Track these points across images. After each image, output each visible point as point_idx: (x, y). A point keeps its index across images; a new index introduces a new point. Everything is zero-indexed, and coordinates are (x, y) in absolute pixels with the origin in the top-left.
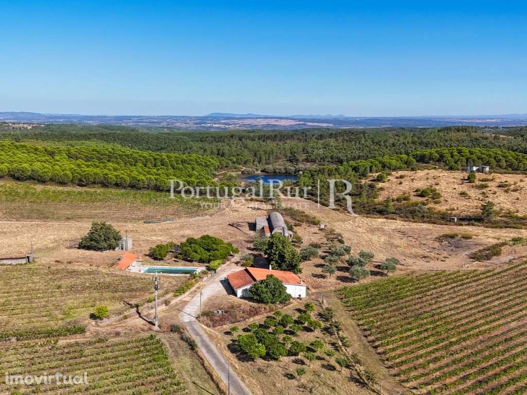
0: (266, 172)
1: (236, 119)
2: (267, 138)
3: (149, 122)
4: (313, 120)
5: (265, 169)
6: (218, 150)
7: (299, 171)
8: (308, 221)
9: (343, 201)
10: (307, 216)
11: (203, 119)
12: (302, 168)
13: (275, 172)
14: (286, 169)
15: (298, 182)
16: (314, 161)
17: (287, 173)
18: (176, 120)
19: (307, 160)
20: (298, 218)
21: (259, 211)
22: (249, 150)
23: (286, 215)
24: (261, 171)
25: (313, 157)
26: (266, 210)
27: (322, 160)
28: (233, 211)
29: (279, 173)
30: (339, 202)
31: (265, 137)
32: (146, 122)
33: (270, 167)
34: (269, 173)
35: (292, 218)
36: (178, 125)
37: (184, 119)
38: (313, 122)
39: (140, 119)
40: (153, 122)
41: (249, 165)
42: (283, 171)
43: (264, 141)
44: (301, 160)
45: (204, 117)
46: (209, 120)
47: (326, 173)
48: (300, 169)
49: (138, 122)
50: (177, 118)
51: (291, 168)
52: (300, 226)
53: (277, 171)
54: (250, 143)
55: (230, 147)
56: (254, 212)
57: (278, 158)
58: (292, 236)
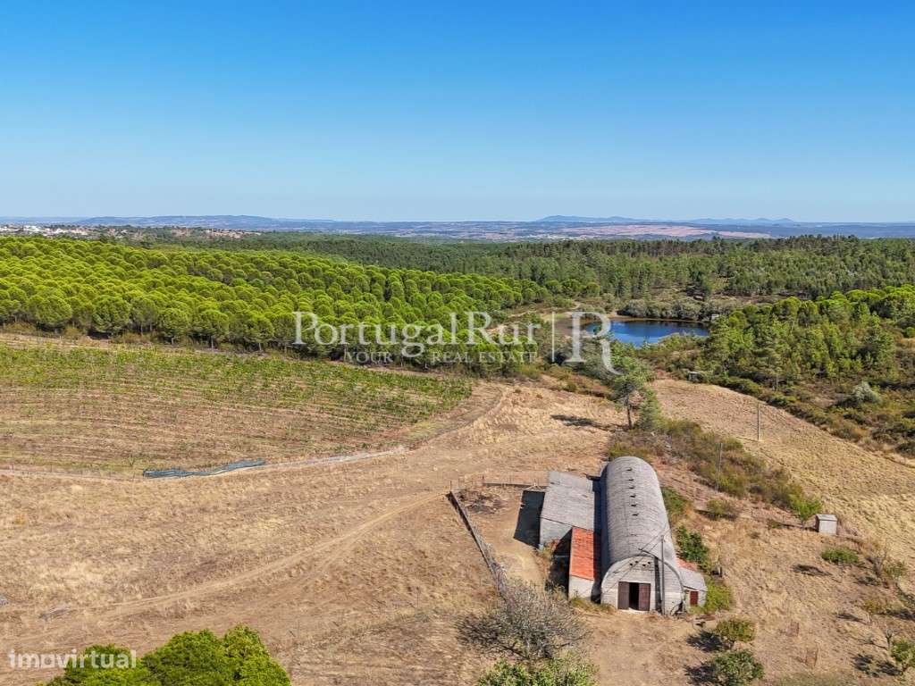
0: (630, 315)
1: (590, 225)
2: (639, 248)
3: (440, 233)
4: (733, 228)
5: (627, 308)
6: (534, 270)
7: (710, 314)
8: (759, 491)
9: (865, 406)
10: (751, 465)
11: (533, 227)
12: (718, 306)
13: (653, 316)
14: (677, 308)
15: (712, 340)
16: (745, 294)
17: (680, 317)
18: (486, 228)
19: (729, 291)
20: (719, 475)
21: (585, 432)
22: (600, 270)
23: (674, 454)
24: (619, 313)
25: (744, 285)
26: (606, 428)
27: (764, 292)
28: (499, 426)
29: (662, 317)
30: (850, 410)
31: (637, 246)
32: (435, 232)
33: (640, 304)
34: (635, 316)
35: (693, 469)
36: (489, 236)
37: (500, 226)
38: (732, 231)
39: (428, 226)
40: (446, 232)
41: (591, 299)
42: (671, 313)
43: (633, 255)
44: (713, 291)
45: (533, 223)
46: (542, 228)
47: (793, 317)
48: (715, 309)
49: (422, 232)
50: (486, 226)
51: (691, 305)
52: (732, 518)
53: (657, 312)
54: (603, 259)
55: (560, 264)
56: (571, 433)
57: (659, 286)
58: (701, 602)
